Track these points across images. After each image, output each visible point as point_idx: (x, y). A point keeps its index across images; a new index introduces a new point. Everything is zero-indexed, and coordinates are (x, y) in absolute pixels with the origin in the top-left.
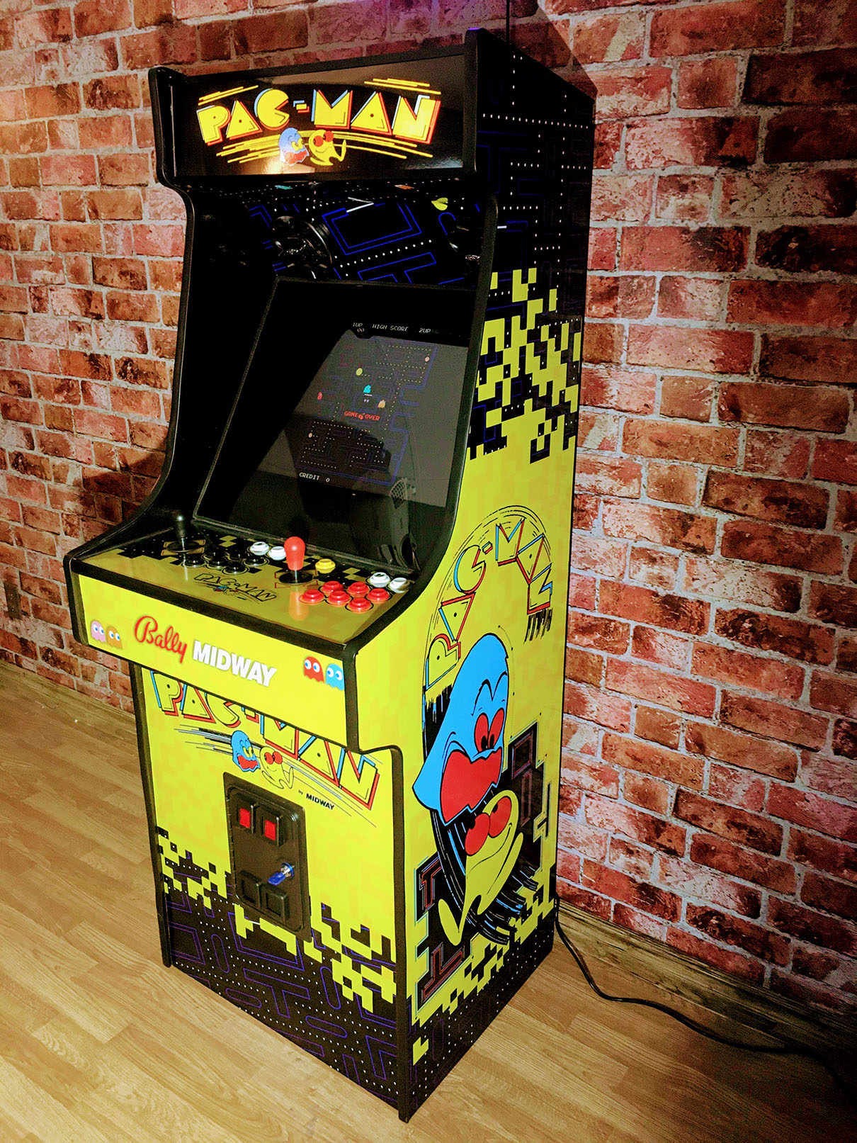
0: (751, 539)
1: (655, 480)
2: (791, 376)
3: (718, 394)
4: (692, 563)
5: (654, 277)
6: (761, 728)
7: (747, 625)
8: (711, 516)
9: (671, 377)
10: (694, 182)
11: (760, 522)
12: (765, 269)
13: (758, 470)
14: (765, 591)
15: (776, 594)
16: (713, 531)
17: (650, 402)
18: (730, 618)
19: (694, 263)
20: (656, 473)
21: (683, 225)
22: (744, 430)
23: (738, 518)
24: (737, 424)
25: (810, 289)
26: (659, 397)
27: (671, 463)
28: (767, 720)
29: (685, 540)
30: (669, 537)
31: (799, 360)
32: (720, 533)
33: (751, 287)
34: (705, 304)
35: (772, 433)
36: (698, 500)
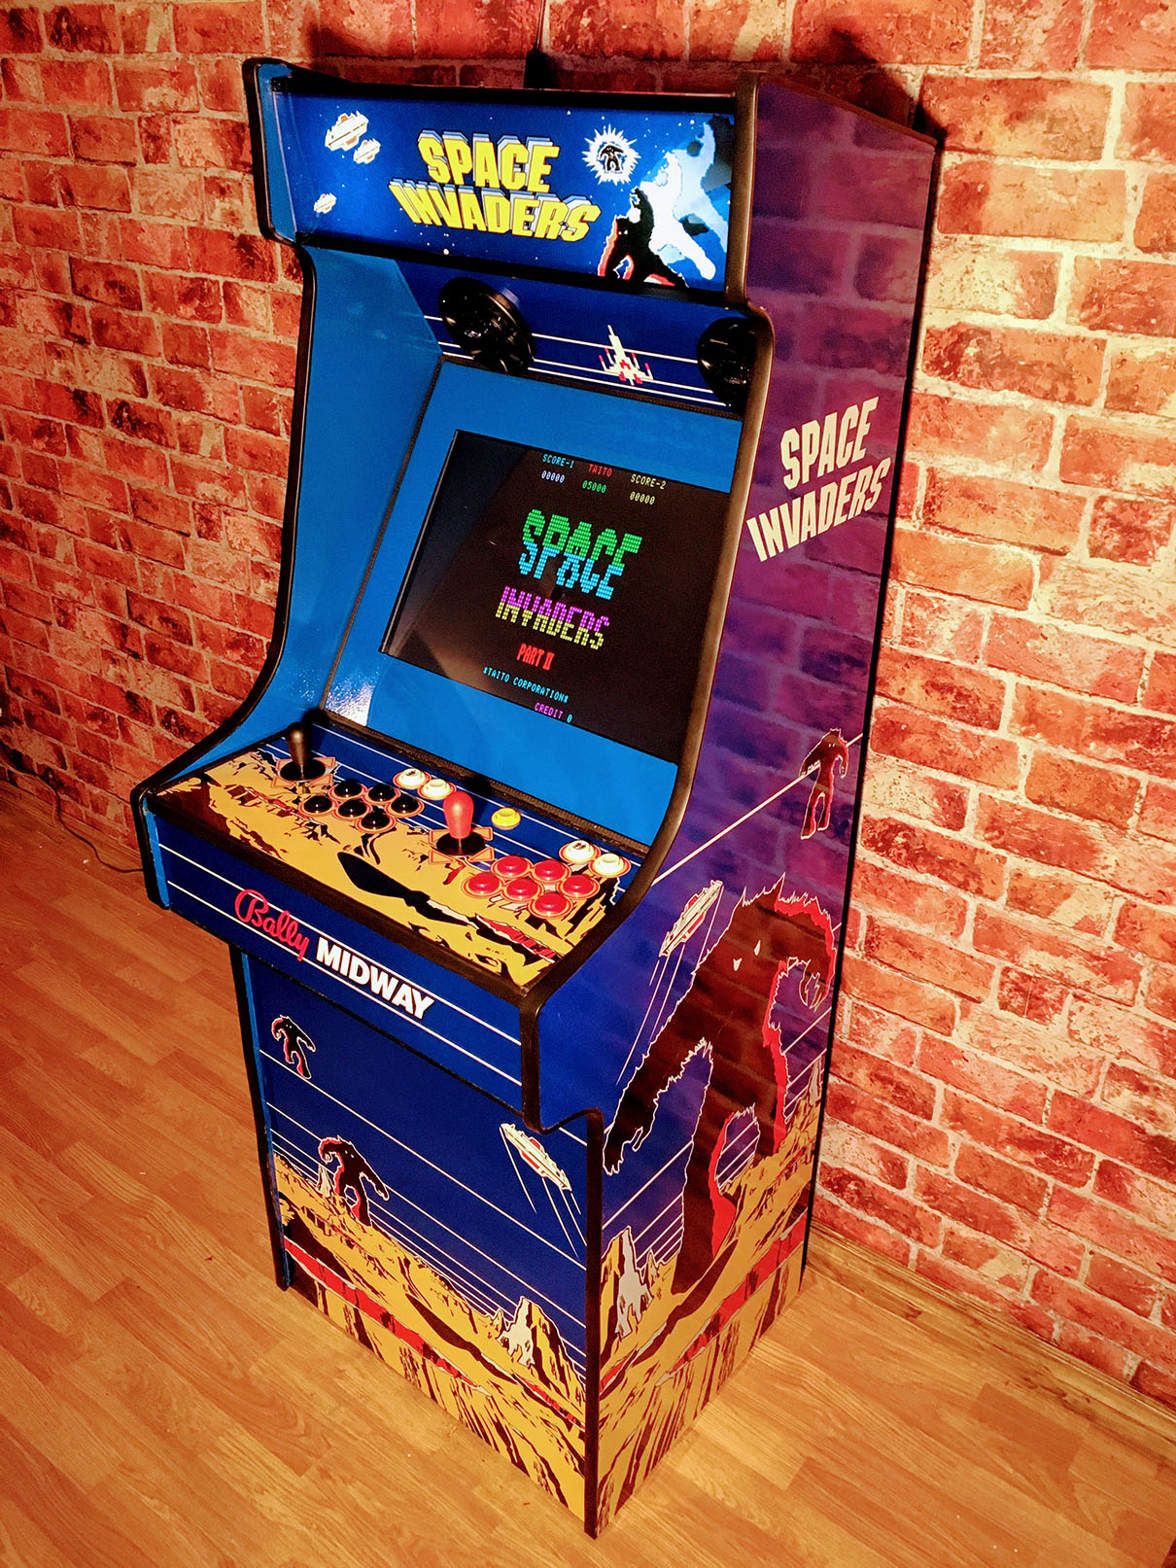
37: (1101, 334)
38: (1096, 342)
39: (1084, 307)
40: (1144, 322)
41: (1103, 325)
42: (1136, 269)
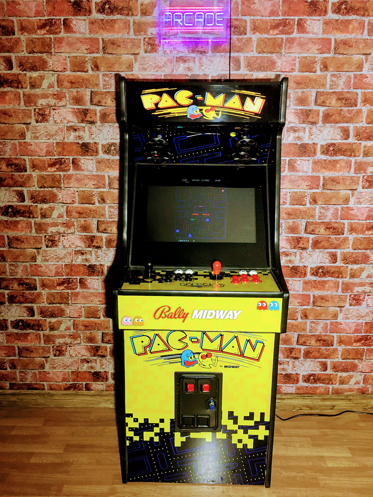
0: (321, 242)
1: (287, 227)
2: (332, 189)
3: (309, 196)
4: (301, 253)
5: (286, 160)
6: (327, 304)
7: (321, 271)
8: (307, 236)
9: (292, 192)
10: (299, 129)
11: (324, 236)
12: (323, 156)
13: (323, 219)
14: (326, 258)
15: (330, 258)
16: (308, 241)
17: (285, 201)
18: (315, 269)
19: (300, 154)
20: (288, 225)
21: (295, 142)
22: (318, 207)
23: (317, 235)
24: (316, 205)
25: (337, 162)
26: (289, 199)
27: (293, 220)
28: (328, 301)
29: (298, 246)
30: (293, 246)
31: (334, 183)
32: (311, 241)
33: (319, 161)
34: (303, 167)
35: (327, 207)
36: (303, 232)
37: (360, 142)
38: (359, 143)
39: (356, 137)
40: (369, 138)
41: (360, 140)
42: (366, 128)
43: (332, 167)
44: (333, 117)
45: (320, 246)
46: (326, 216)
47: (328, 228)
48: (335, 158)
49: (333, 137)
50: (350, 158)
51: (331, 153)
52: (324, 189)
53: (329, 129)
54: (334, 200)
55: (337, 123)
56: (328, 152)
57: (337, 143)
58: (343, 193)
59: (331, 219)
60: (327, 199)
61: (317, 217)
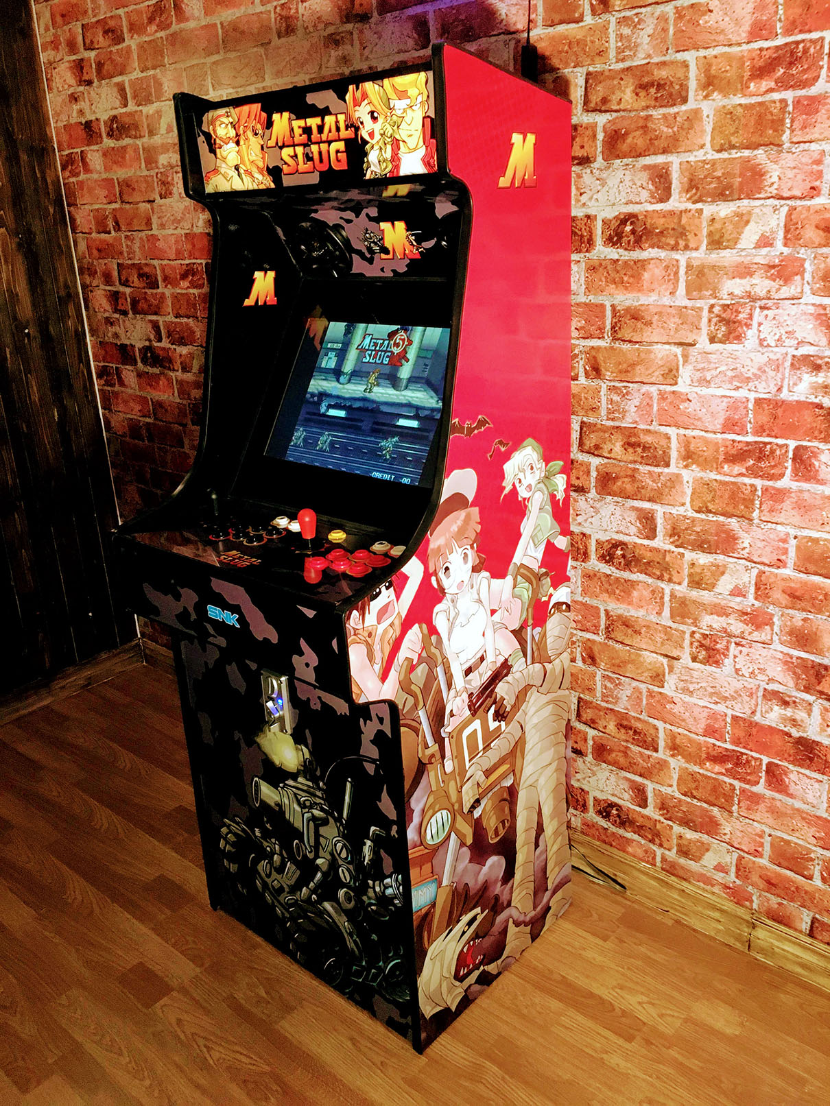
43: (631, 280)
44: (629, 140)
45: (615, 488)
46: (625, 411)
47: (629, 444)
48: (637, 255)
49: (632, 197)
50: (676, 255)
51: (629, 241)
52: (615, 339)
53: (620, 174)
54: (639, 369)
55: (640, 155)
56: (623, 237)
57: (641, 212)
58: (662, 352)
59: (636, 422)
60: (625, 366)
61: (603, 412)
